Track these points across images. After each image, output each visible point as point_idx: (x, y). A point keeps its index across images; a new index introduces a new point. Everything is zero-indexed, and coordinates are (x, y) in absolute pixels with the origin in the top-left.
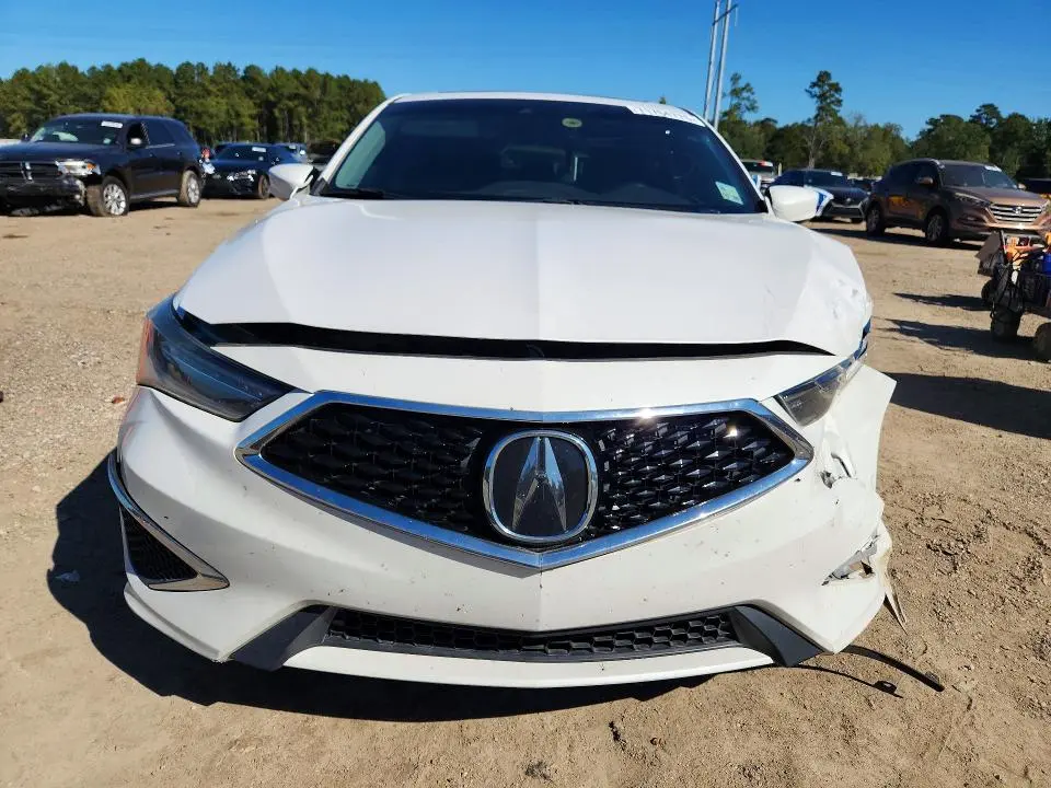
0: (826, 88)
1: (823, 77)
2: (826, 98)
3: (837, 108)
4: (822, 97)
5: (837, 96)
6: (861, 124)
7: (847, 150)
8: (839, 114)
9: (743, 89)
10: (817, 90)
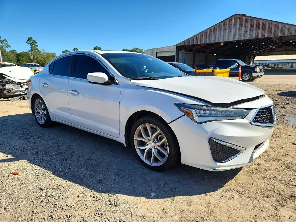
0: (32, 42)
1: (30, 39)
2: (33, 45)
3: (37, 48)
4: (31, 44)
5: (36, 44)
6: (45, 52)
7: (43, 60)
8: (38, 49)
9: (3, 41)
10: (29, 42)
